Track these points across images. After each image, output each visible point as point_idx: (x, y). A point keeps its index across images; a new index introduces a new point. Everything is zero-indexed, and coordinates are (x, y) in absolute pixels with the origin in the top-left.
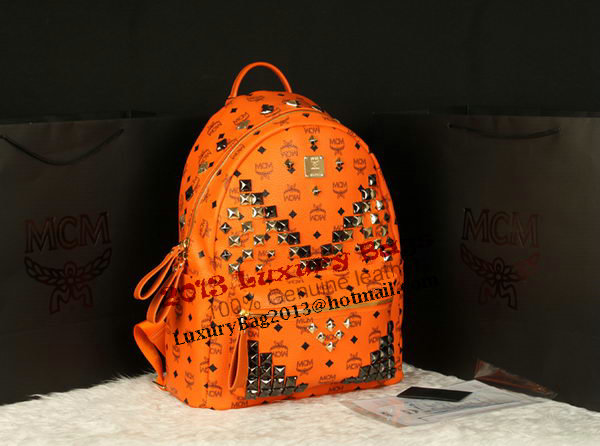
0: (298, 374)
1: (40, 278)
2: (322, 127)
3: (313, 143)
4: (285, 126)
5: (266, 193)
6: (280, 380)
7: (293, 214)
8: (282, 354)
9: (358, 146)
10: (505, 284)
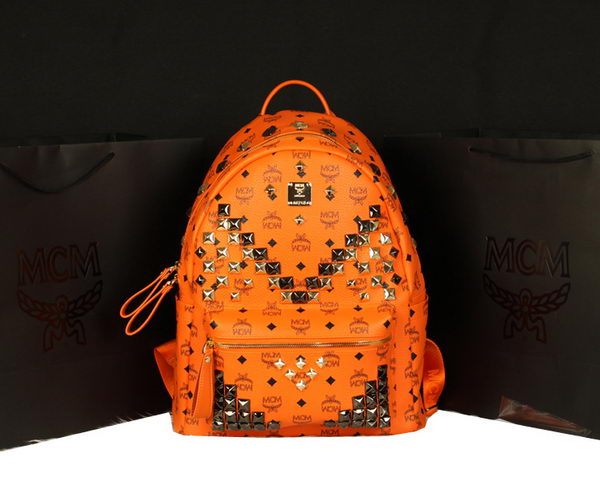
0: (266, 410)
1: (33, 313)
2: (314, 151)
3: (299, 169)
4: (273, 150)
5: (243, 220)
6: (245, 414)
7: (272, 243)
8: (247, 388)
9: (358, 174)
10: (534, 316)
